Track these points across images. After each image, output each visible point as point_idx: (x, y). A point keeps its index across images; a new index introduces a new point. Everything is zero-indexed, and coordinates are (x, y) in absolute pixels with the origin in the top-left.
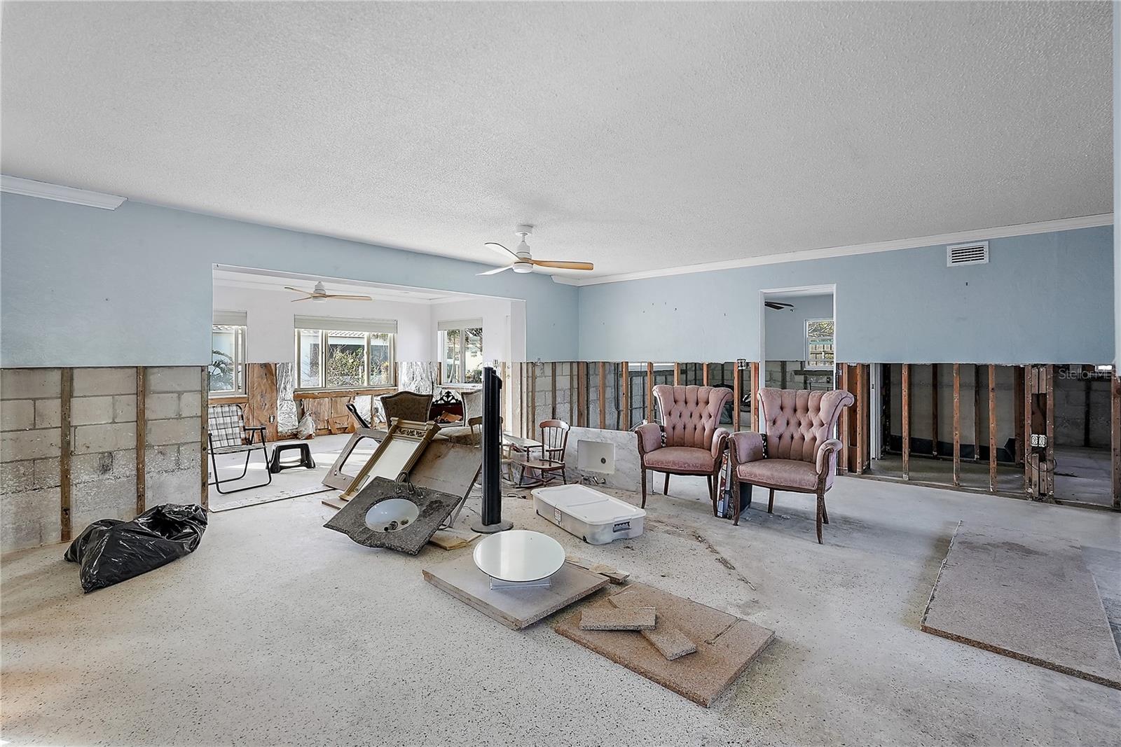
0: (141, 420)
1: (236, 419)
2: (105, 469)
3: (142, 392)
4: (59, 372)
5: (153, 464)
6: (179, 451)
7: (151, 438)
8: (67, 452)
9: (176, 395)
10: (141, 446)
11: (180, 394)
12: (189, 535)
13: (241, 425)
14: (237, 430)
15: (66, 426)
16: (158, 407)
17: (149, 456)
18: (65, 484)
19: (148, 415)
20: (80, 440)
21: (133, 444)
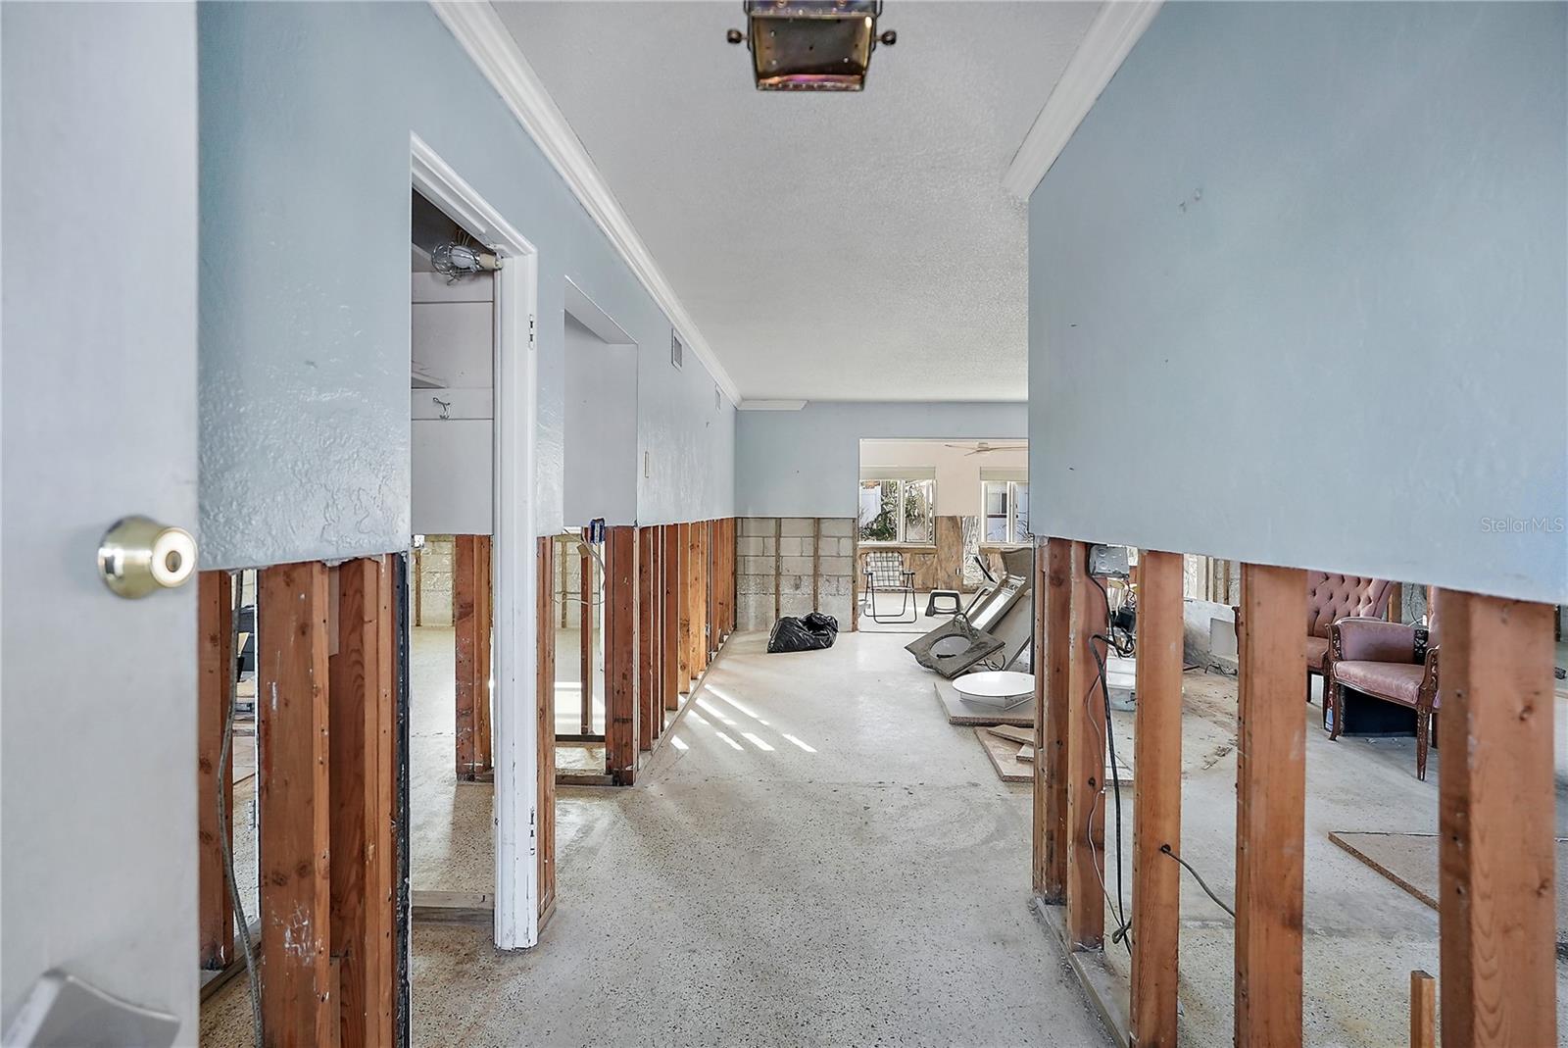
0: (816, 556)
1: (896, 563)
2: (797, 587)
3: (817, 536)
4: (774, 521)
5: (824, 589)
6: (838, 581)
7: (823, 569)
8: (778, 574)
9: (836, 539)
10: (816, 575)
11: (839, 538)
12: (824, 635)
13: (901, 569)
14: (897, 573)
15: (778, 557)
16: (827, 548)
17: (821, 582)
18: (777, 593)
19: (821, 552)
20: (785, 565)
21: (812, 573)
